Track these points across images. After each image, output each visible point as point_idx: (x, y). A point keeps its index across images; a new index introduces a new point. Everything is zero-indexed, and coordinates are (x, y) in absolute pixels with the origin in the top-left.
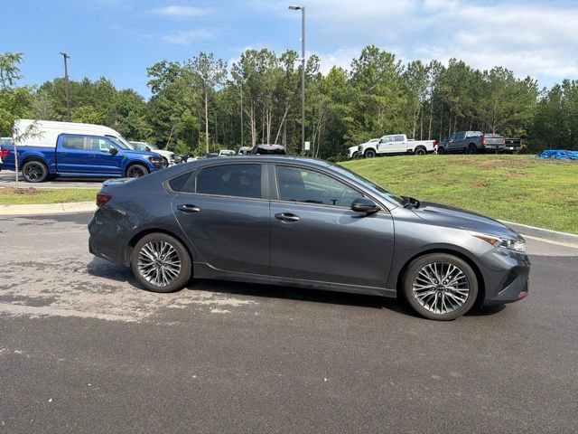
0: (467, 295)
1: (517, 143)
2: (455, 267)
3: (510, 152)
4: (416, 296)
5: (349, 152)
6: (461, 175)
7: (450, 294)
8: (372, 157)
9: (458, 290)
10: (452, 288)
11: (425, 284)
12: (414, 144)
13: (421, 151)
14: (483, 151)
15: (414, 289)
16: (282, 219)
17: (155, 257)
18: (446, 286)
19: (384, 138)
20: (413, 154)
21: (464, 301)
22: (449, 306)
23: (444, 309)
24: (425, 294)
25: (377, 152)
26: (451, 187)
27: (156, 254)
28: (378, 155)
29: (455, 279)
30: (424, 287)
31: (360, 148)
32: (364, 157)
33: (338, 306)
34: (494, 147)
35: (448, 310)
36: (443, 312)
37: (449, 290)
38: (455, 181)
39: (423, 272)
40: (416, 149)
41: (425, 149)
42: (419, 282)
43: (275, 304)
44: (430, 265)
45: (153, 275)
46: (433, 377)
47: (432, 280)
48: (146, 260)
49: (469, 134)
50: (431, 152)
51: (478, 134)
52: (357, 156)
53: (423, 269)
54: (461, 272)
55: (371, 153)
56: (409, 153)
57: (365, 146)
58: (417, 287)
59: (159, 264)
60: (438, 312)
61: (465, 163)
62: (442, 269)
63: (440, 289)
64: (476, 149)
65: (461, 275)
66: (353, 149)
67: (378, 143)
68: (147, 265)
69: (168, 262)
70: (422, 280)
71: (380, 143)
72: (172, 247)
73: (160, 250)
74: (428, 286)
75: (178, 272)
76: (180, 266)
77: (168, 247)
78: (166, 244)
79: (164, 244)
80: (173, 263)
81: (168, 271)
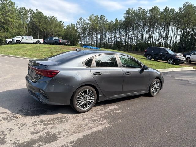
5: (6, 41)
8: (19, 43)
12: (36, 40)
13: (39, 43)
14: (60, 44)
15: (151, 89)
16: (126, 74)
18: (156, 87)
20: (36, 44)
22: (157, 92)
25: (21, 42)
31: (13, 40)
32: (16, 43)
36: (156, 94)
40: (37, 42)
41: (40, 42)
49: (54, 38)
50: (42, 43)
51: (57, 38)
52: (10, 43)
53: (153, 84)
55: (18, 42)
56: (34, 43)
62: (156, 83)
66: (8, 40)
67: (21, 38)
68: (80, 102)
69: (89, 98)
70: (153, 87)
71: (22, 38)
72: (91, 91)
73: (86, 94)
74: (154, 88)
75: (93, 101)
76: (94, 98)
77: (90, 91)
78: (89, 90)
79: (88, 91)
80: (91, 98)
81: (89, 102)
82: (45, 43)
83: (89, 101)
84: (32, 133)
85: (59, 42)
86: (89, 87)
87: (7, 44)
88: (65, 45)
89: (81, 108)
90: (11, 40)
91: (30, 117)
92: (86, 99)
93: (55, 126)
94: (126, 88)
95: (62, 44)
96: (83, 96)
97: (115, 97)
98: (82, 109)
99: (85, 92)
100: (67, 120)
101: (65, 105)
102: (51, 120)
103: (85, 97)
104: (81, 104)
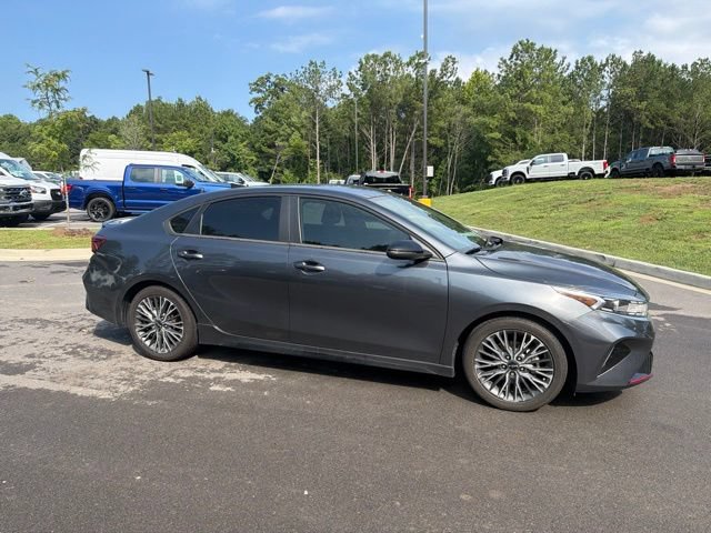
0: (551, 377)
2: (533, 338)
4: (479, 376)
5: (491, 177)
6: (630, 206)
7: (527, 375)
8: (520, 183)
9: (538, 370)
10: (530, 367)
11: (492, 360)
12: (577, 166)
13: (587, 174)
14: (672, 172)
15: (477, 366)
16: (303, 268)
17: (154, 317)
18: (521, 364)
19: (536, 158)
20: (577, 178)
21: (546, 386)
22: (526, 391)
23: (519, 395)
25: (528, 177)
26: (612, 222)
27: (155, 312)
28: (529, 181)
29: (534, 353)
31: (504, 173)
32: (510, 183)
34: (688, 167)
35: (524, 398)
36: (517, 400)
37: (526, 370)
38: (620, 214)
39: (489, 343)
40: (580, 172)
41: (592, 171)
43: (298, 379)
44: (497, 334)
45: (152, 338)
46: (463, 497)
47: (502, 355)
48: (144, 320)
49: (654, 150)
50: (601, 176)
51: (668, 150)
52: (501, 182)
53: (488, 339)
54: (541, 345)
55: (519, 178)
56: (571, 177)
57: (511, 169)
58: (481, 364)
59: (159, 325)
60: (511, 398)
61: (639, 189)
63: (512, 367)
64: (661, 170)
65: (541, 349)
66: (496, 174)
67: (528, 165)
68: (146, 326)
69: (169, 323)
70: (488, 355)
71: (531, 164)
72: (172, 304)
73: (159, 308)
74: (496, 363)
75: (181, 336)
76: (183, 328)
77: (168, 303)
78: (165, 300)
80: (174, 325)
81: (169, 334)
82: (615, 174)
83: (169, 330)
85: (666, 165)
87: (495, 186)
90: (500, 173)
95: (682, 173)
104: (148, 334)
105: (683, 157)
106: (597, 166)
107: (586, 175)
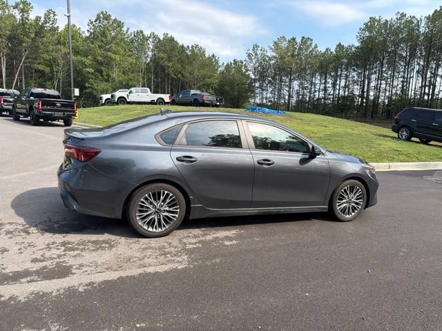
0: (362, 203)
1: (220, 101)
2: (357, 188)
3: (217, 106)
4: (338, 208)
5: (101, 98)
7: (354, 204)
8: (124, 104)
9: (358, 201)
10: (355, 200)
12: (155, 97)
14: (203, 104)
15: (338, 204)
16: (262, 164)
17: (154, 206)
18: (353, 200)
19: (132, 89)
20: (156, 104)
21: (360, 207)
22: (353, 212)
23: (351, 214)
24: (342, 206)
25: (128, 100)
27: (155, 203)
28: (129, 103)
30: (342, 202)
31: (112, 96)
32: (117, 103)
33: (292, 223)
34: (210, 102)
35: (353, 214)
36: (350, 216)
37: (354, 202)
39: (342, 192)
40: (157, 100)
41: (164, 100)
42: (340, 199)
44: (346, 188)
47: (346, 197)
48: (145, 209)
49: (192, 92)
50: (168, 103)
51: (199, 92)
52: (109, 102)
54: (360, 190)
55: (122, 100)
56: (152, 103)
57: (118, 94)
60: (348, 216)
62: (352, 189)
63: (349, 202)
64: (198, 103)
66: (105, 97)
67: (128, 93)
68: (145, 214)
69: (167, 208)
70: (341, 198)
71: (130, 93)
72: (171, 195)
73: (159, 199)
74: (344, 201)
75: (177, 216)
76: (178, 210)
77: (168, 195)
78: (166, 192)
79: (164, 193)
80: (171, 209)
81: (166, 216)
82: (173, 103)
83: (166, 214)
84: (35, 261)
85: (200, 100)
86: (165, 185)
87: (102, 105)
88: (213, 106)
89: (146, 228)
90: (109, 96)
91: (51, 235)
92: (160, 210)
93: (83, 253)
94: (259, 194)
95: (207, 105)
96: (151, 203)
97: (231, 212)
98: (150, 229)
99: (156, 196)
100: (111, 247)
101: (113, 217)
102: (83, 243)
103: (158, 207)
104: (148, 220)
105: (208, 97)
106: (166, 98)
107: (160, 102)
